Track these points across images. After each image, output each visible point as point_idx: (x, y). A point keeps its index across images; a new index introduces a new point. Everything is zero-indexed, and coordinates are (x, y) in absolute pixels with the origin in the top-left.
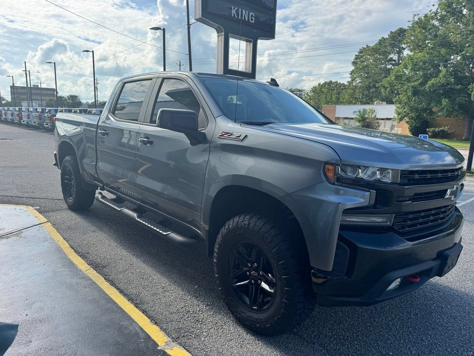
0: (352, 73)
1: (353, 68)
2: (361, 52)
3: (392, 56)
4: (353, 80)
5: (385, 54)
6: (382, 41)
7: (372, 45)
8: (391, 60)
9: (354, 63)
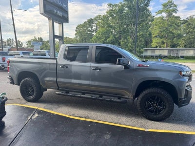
0: (76, 34)
1: (76, 32)
2: (78, 26)
3: (89, 28)
4: (77, 37)
5: (87, 27)
6: (85, 22)
7: (82, 24)
8: (89, 30)
9: (76, 30)
